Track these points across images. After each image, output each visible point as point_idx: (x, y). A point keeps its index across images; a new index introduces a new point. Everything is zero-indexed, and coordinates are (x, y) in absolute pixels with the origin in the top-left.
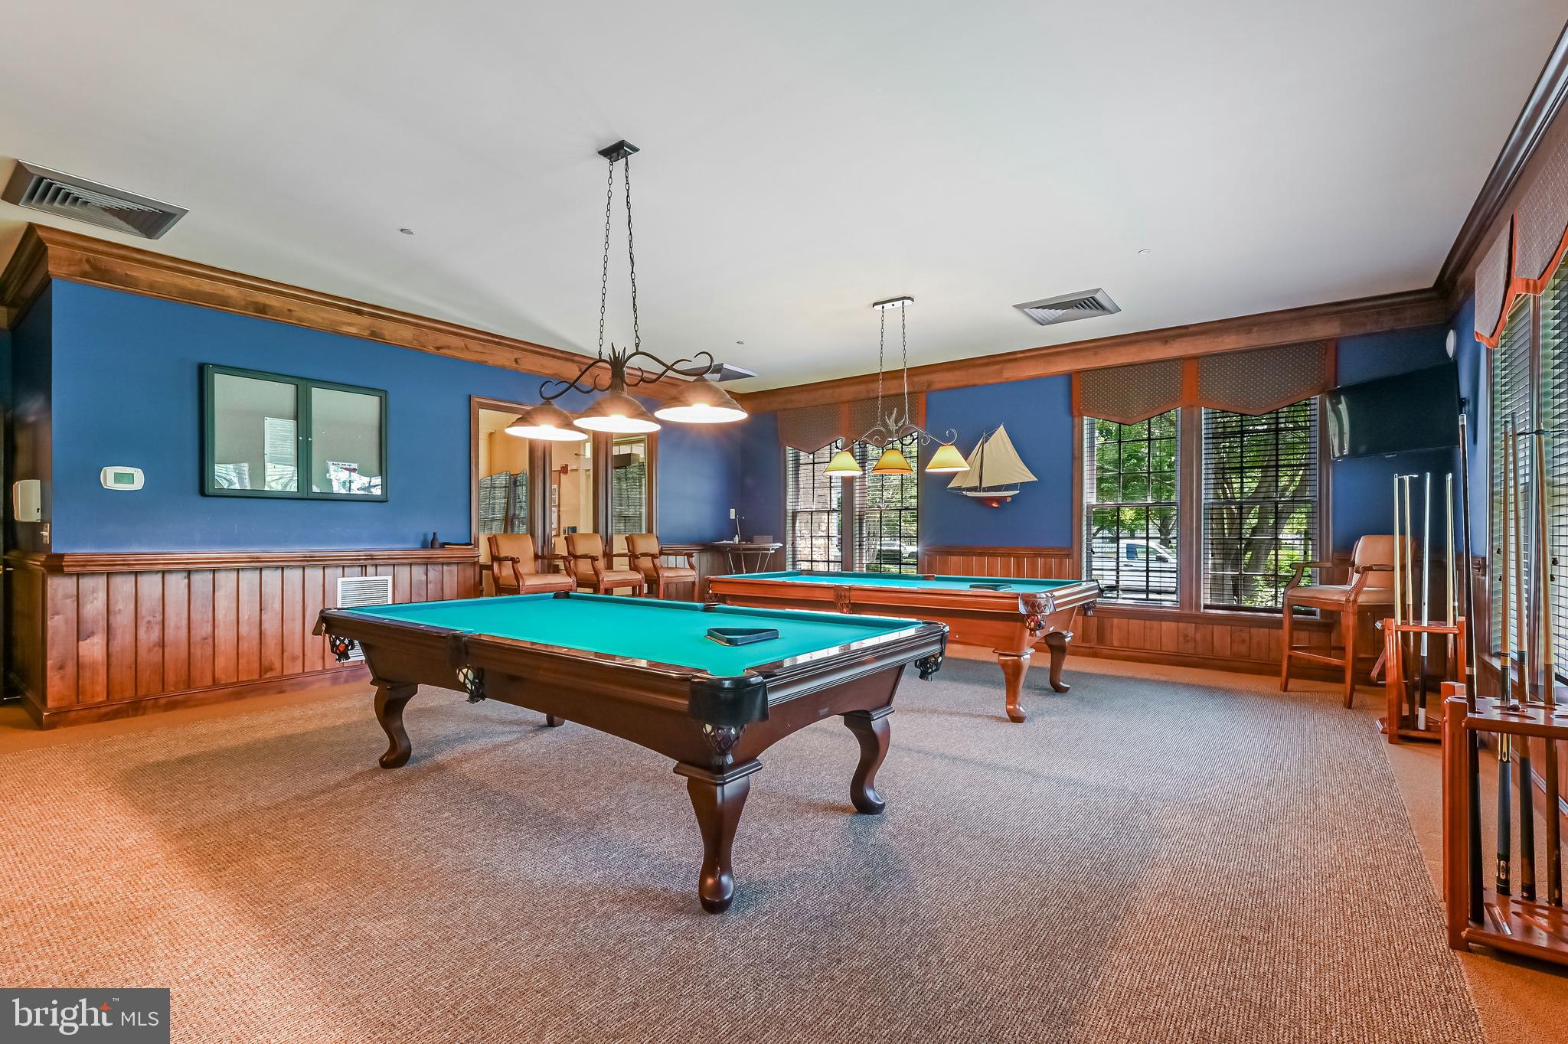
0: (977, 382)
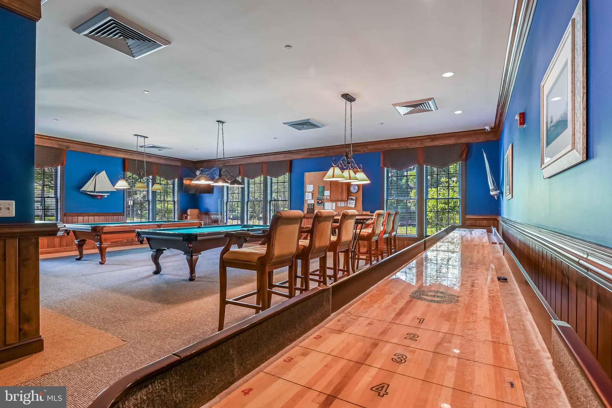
0: (91, 152)
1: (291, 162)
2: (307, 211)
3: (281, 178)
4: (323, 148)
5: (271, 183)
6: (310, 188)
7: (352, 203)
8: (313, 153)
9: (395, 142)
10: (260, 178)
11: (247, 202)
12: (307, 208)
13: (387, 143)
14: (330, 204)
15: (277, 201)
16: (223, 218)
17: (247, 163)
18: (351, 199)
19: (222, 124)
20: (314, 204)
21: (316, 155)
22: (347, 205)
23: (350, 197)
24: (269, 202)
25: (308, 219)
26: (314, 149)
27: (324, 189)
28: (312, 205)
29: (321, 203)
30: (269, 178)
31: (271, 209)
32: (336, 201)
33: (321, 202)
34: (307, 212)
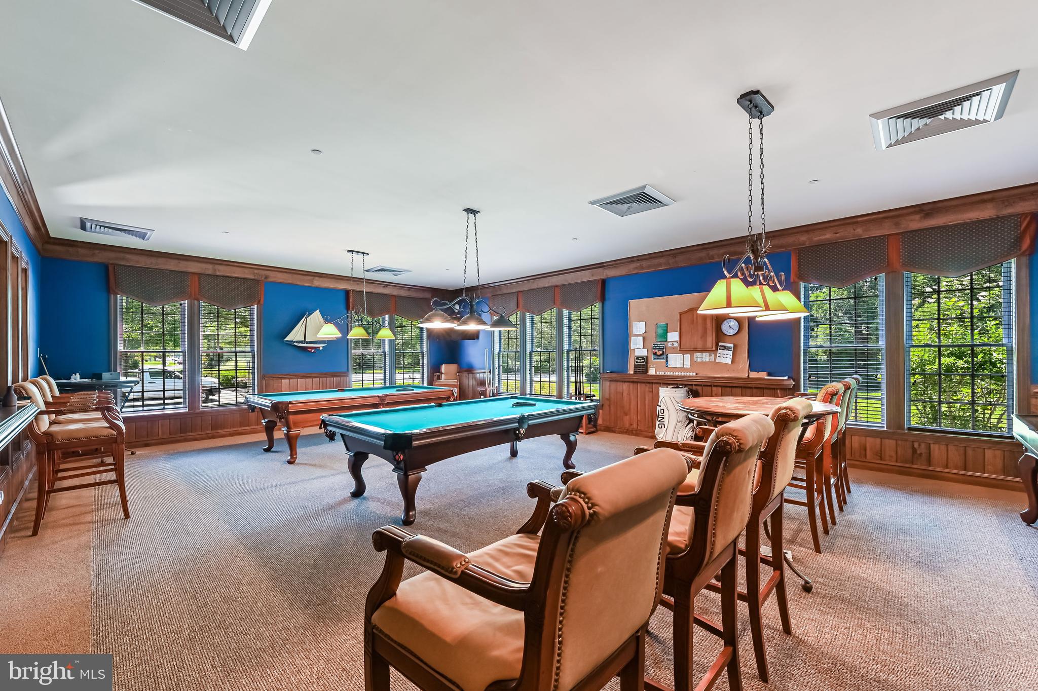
0: (298, 283)
1: (604, 282)
2: (634, 369)
3: (586, 312)
4: (664, 253)
5: (570, 321)
6: (639, 327)
7: (725, 356)
8: (644, 263)
9: (826, 228)
10: (551, 312)
11: (530, 352)
12: (635, 365)
13: (807, 232)
14: (680, 356)
15: (580, 350)
16: (494, 379)
17: (530, 288)
18: (723, 348)
19: (475, 216)
20: (647, 357)
21: (649, 267)
22: (715, 359)
23: (720, 344)
24: (566, 353)
25: (635, 385)
26: (647, 257)
27: (667, 329)
28: (643, 359)
29: (661, 355)
30: (566, 312)
31: (570, 364)
32: (692, 351)
33: (661, 353)
34: (635, 372)
